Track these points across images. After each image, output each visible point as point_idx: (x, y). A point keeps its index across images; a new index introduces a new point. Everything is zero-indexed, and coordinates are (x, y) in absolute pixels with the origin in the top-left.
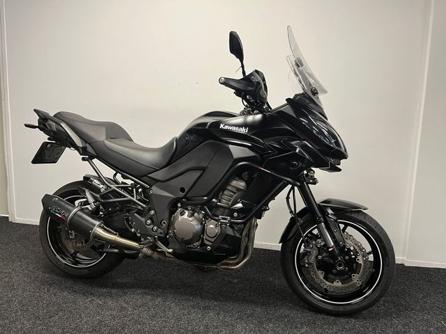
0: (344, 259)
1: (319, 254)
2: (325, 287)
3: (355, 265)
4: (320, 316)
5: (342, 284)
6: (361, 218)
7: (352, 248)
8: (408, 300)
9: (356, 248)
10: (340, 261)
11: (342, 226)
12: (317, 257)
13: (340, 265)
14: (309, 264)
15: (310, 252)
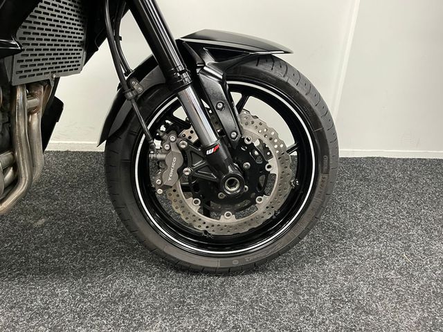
0: (241, 169)
1: (185, 164)
2: (203, 228)
3: (262, 178)
4: (196, 281)
5: (237, 218)
6: (277, 73)
7: (257, 144)
8: (342, 217)
9: (266, 141)
10: (232, 175)
11: (236, 97)
12: (180, 172)
13: (231, 184)
14: (165, 187)
15: (163, 161)
